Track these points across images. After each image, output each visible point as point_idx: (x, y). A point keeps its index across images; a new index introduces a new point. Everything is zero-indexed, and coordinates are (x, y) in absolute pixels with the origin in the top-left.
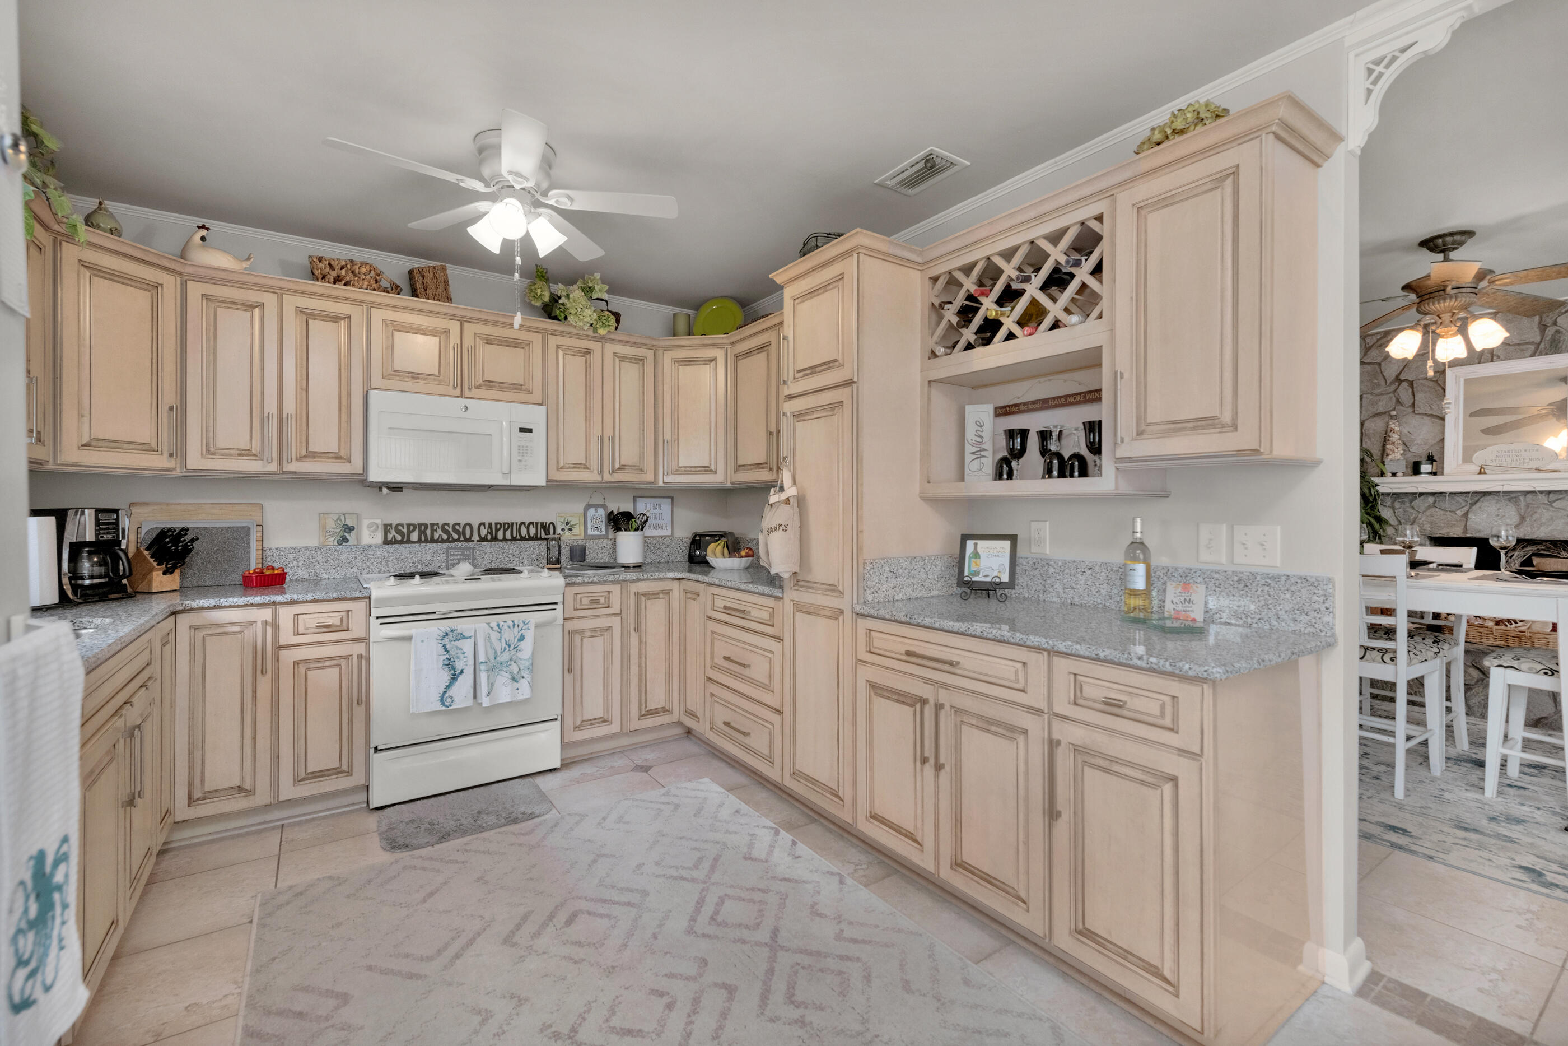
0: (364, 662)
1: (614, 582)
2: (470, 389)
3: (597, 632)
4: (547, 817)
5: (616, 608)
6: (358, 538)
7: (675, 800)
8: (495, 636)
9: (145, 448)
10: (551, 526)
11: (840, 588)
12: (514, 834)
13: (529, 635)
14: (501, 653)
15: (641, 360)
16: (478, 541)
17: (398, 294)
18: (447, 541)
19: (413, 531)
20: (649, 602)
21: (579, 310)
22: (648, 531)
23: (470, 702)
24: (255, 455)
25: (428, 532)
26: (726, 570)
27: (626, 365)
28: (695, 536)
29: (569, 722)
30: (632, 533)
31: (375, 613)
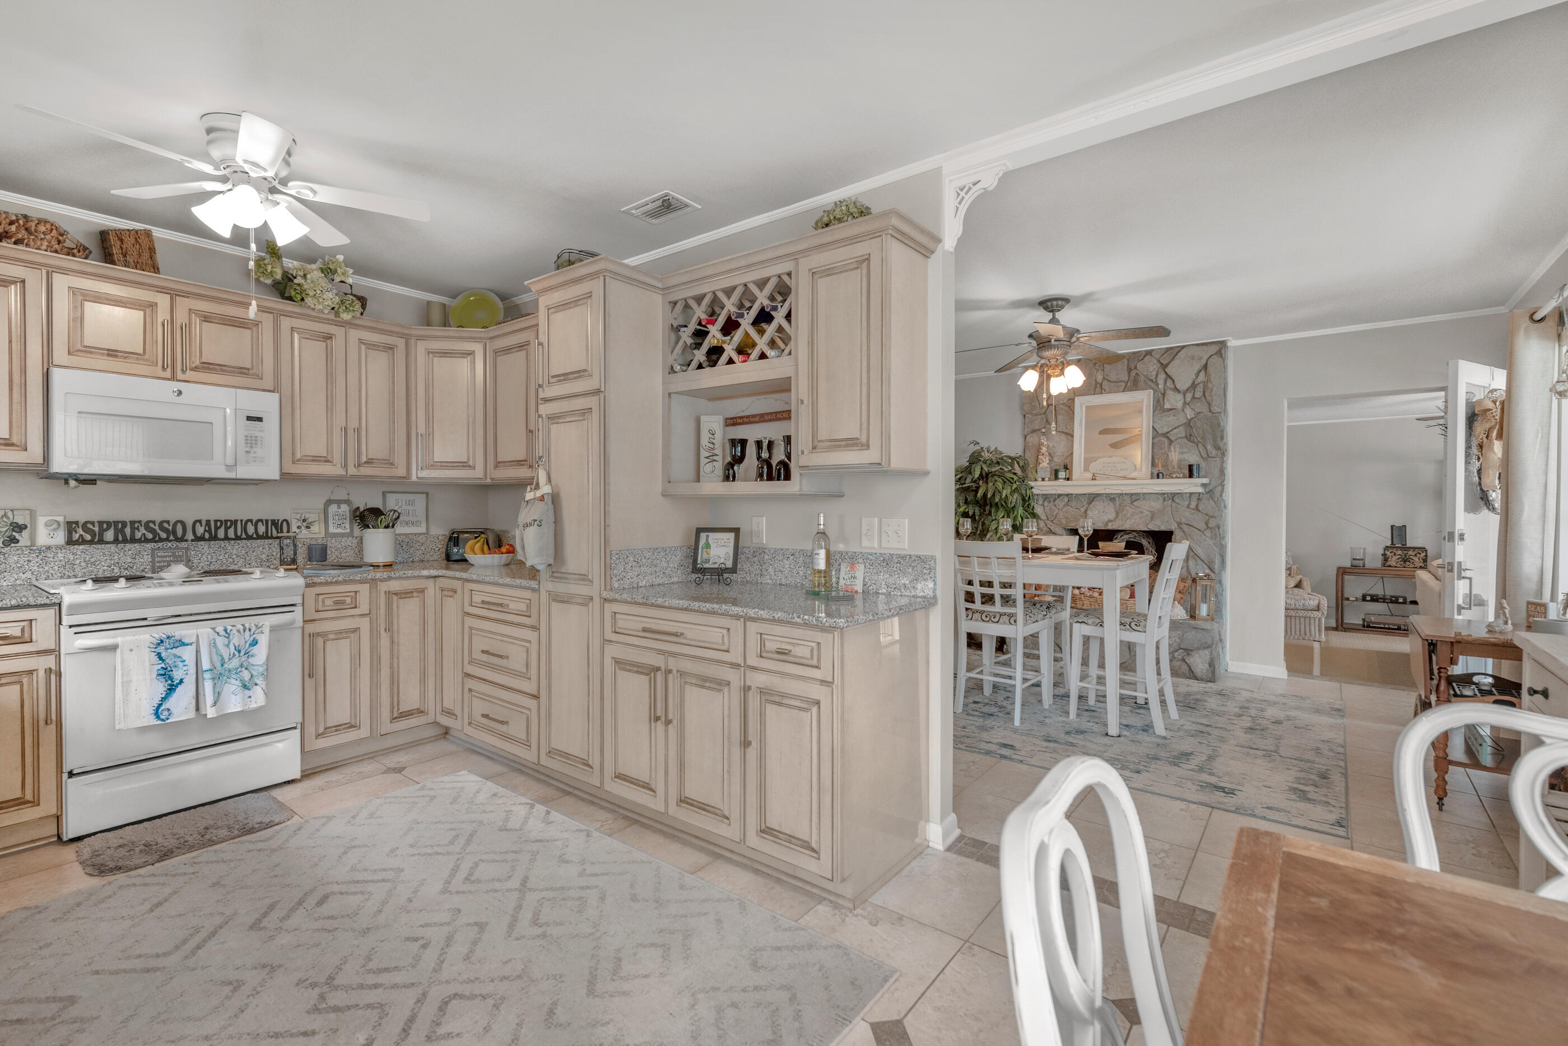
0: (53, 677)
1: (362, 582)
2: (183, 371)
3: (341, 634)
4: (289, 823)
5: (364, 609)
6: (33, 538)
7: (432, 793)
8: (220, 641)
10: (285, 523)
11: (590, 577)
12: (251, 842)
13: (264, 640)
14: (230, 659)
15: (391, 348)
16: (192, 540)
17: (86, 258)
18: (153, 540)
19: (108, 529)
20: (401, 601)
21: (319, 292)
22: (399, 529)
23: (192, 714)
25: (128, 530)
26: (486, 567)
27: (373, 353)
28: (453, 533)
29: (310, 730)
30: (381, 530)
31: (66, 620)
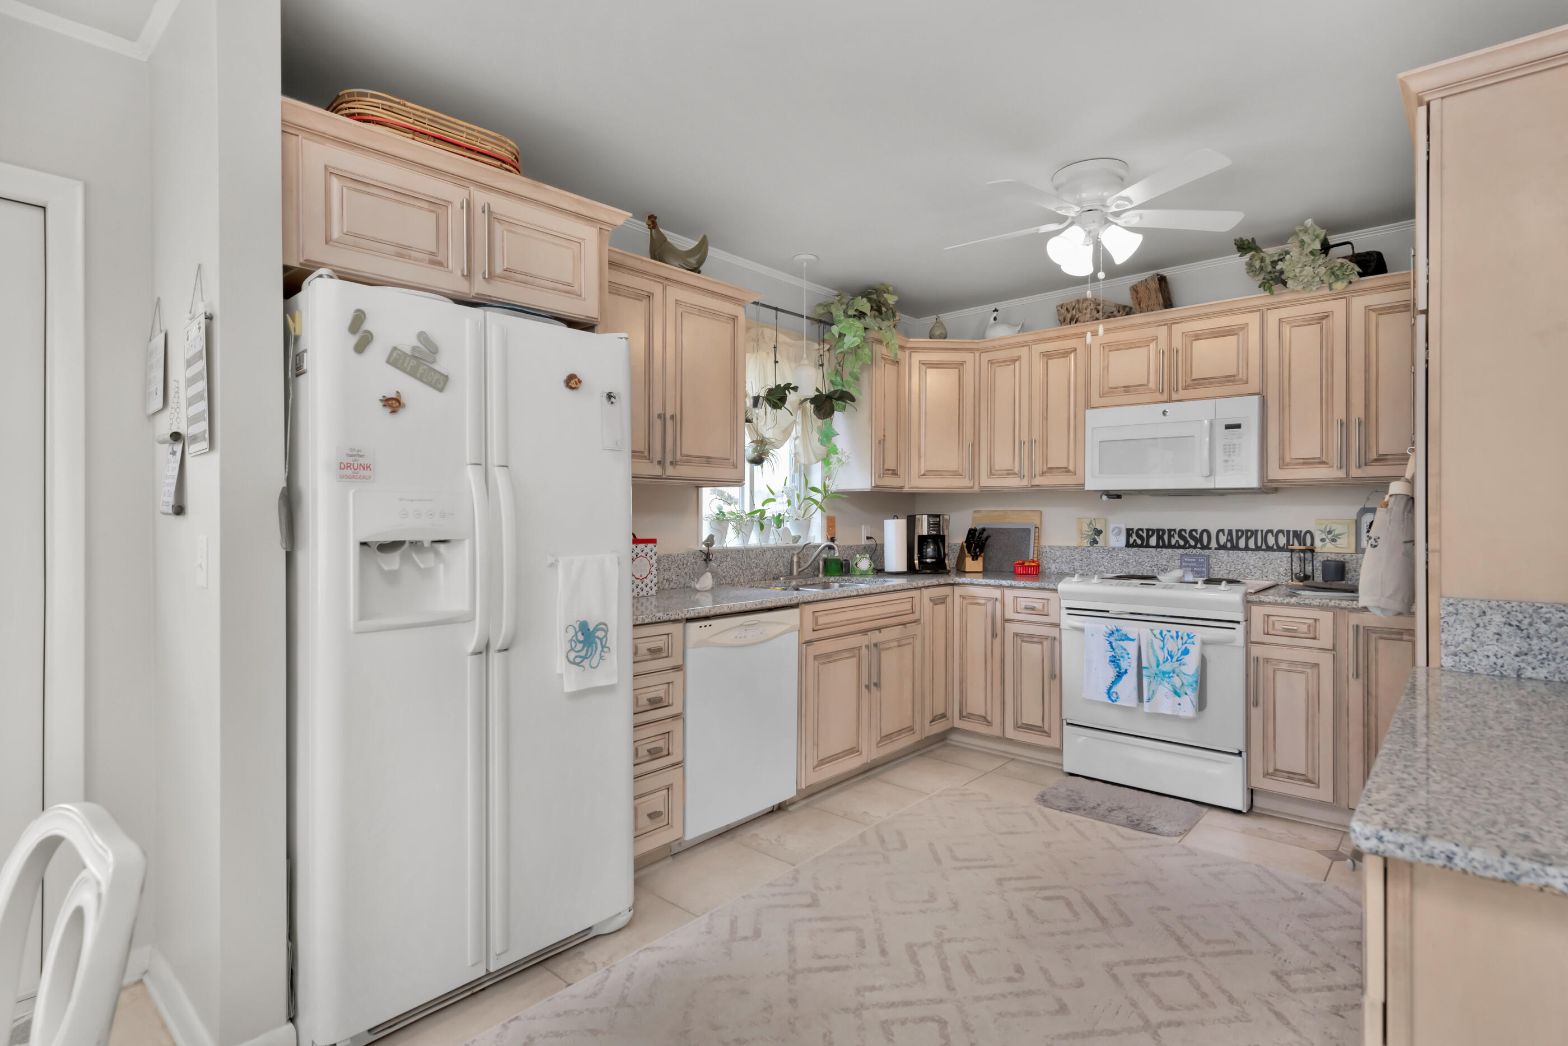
0: (1057, 644)
1: (1322, 608)
2: (1177, 392)
3: (1294, 666)
4: (1164, 838)
5: (1324, 642)
6: (1106, 540)
9: (955, 474)
10: (1308, 535)
13: (1194, 651)
14: (1164, 662)
16: (1216, 549)
18: (1183, 547)
19: (1152, 535)
20: (1380, 642)
23: (1134, 703)
24: (1016, 474)
25: (1166, 537)
27: (1386, 319)
29: (1257, 764)
31: (1063, 603)
